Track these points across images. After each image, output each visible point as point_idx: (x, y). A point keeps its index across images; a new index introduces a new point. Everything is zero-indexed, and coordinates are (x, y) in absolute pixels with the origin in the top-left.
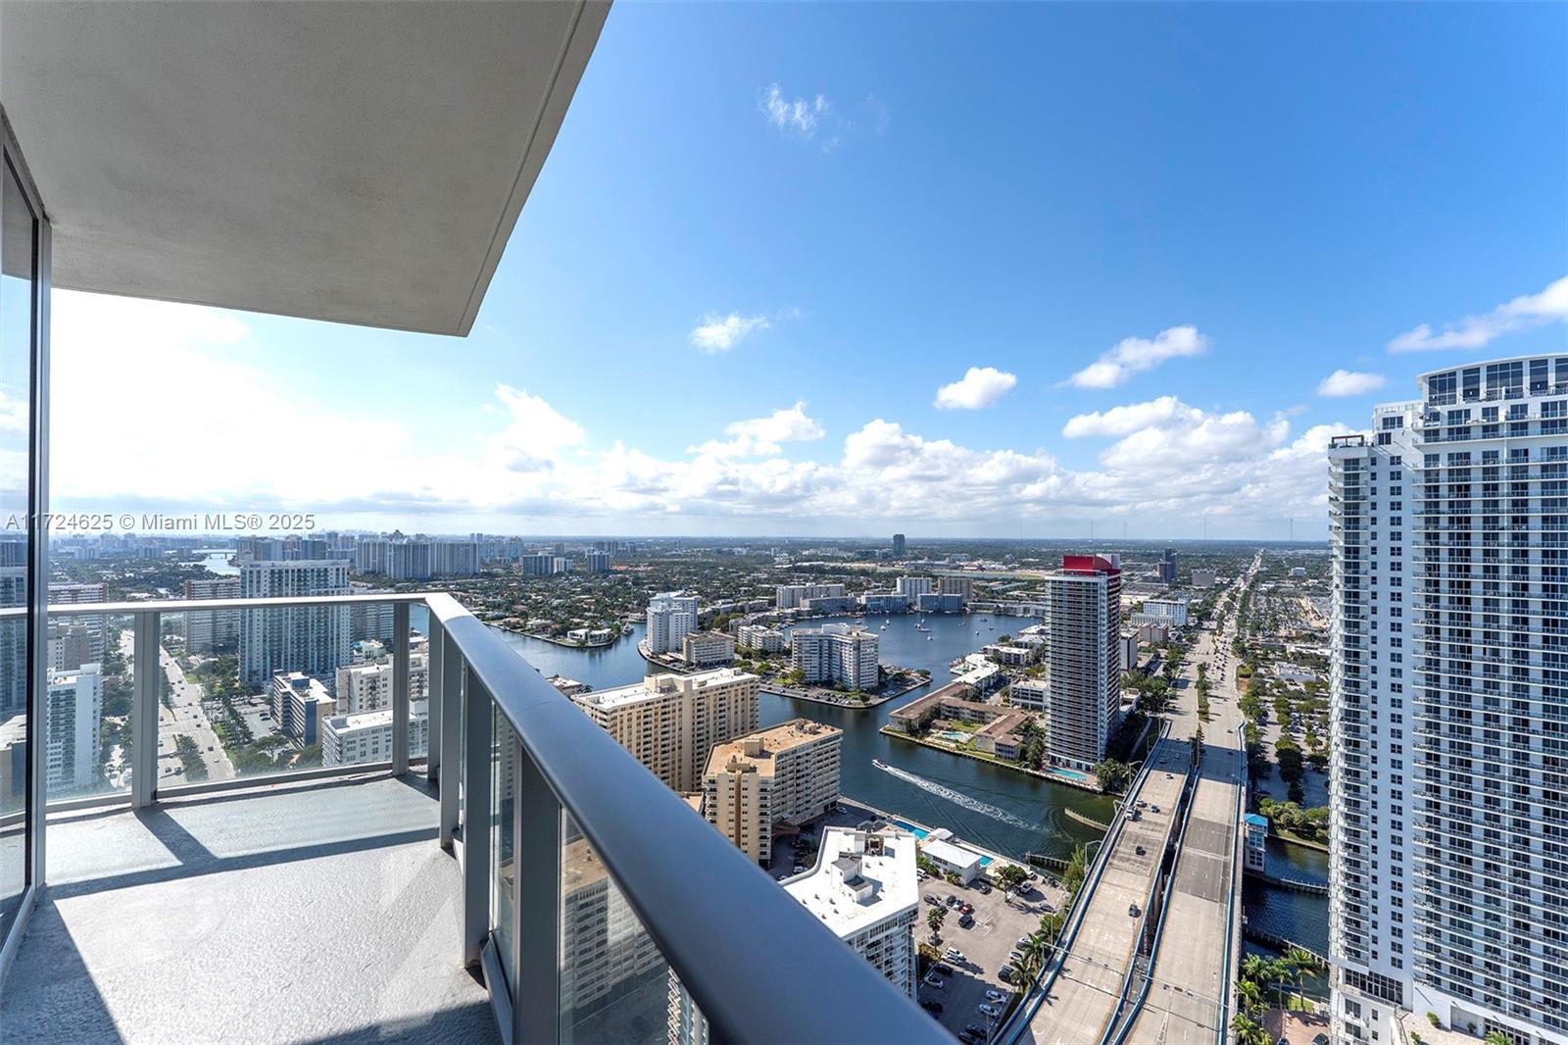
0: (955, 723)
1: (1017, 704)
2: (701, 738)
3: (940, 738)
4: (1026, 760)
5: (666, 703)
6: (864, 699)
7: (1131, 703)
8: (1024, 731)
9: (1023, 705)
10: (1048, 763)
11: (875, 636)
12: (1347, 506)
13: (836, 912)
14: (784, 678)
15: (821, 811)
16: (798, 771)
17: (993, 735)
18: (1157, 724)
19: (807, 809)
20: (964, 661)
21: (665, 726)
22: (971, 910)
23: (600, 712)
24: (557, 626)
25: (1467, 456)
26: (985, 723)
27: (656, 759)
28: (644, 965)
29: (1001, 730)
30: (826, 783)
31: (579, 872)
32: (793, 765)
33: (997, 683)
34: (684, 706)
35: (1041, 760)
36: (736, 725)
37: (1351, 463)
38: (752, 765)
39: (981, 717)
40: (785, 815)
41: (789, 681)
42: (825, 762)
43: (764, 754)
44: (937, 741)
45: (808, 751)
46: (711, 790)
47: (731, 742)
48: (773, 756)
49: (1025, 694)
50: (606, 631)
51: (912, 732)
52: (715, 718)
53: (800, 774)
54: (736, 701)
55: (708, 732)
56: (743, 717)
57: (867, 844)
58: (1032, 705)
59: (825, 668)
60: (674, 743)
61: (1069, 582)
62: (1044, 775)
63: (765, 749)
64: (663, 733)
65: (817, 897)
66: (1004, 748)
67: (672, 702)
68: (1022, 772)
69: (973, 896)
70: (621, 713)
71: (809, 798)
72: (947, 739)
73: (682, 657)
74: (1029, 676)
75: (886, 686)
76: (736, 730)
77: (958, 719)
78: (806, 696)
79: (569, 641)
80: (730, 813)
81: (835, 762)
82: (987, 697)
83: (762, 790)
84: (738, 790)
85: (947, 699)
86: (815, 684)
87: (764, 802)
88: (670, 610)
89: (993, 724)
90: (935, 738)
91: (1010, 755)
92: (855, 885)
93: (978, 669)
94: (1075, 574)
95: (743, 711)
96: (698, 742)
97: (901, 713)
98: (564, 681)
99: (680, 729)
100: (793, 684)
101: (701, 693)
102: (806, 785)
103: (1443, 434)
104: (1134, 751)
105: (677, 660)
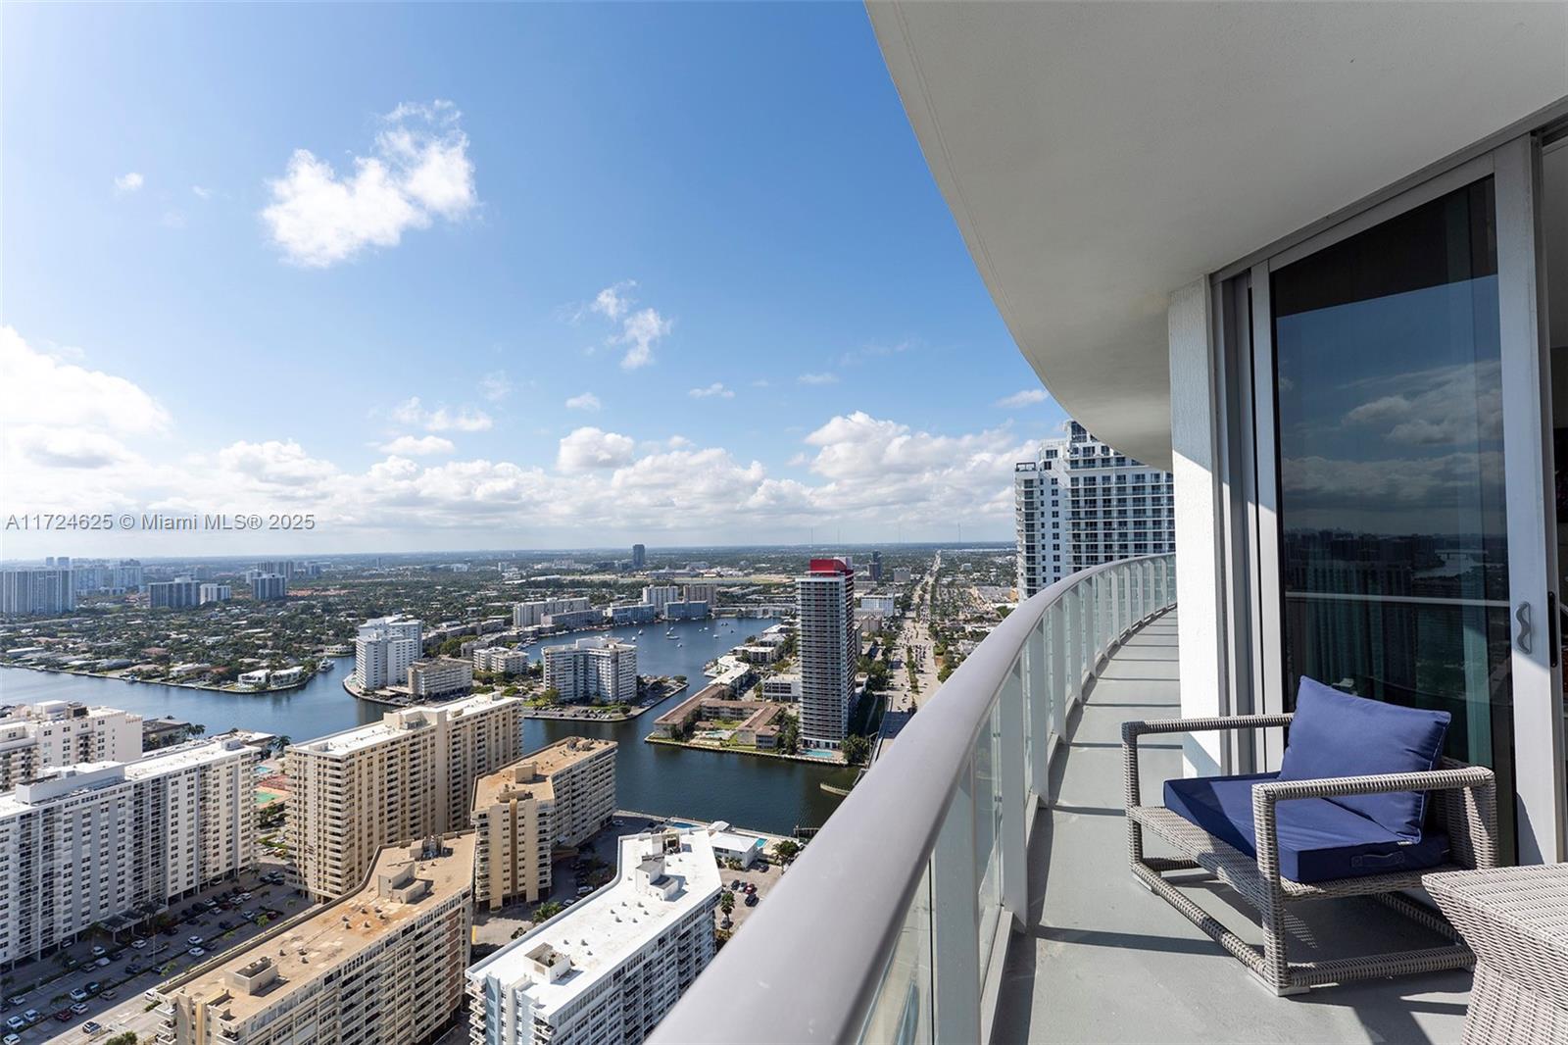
0: (716, 723)
1: (768, 698)
2: (457, 773)
3: (704, 738)
4: (783, 746)
5: (416, 740)
6: (625, 711)
7: (862, 685)
8: (778, 721)
9: (774, 698)
10: (801, 746)
11: (633, 647)
12: (1027, 514)
13: (646, 913)
14: (535, 700)
15: (597, 828)
16: (574, 791)
17: (753, 728)
18: (883, 700)
19: (583, 828)
20: (716, 663)
21: (414, 766)
22: (754, 889)
23: (331, 760)
24: (221, 670)
25: (1094, 479)
26: (743, 719)
27: (403, 805)
28: (423, 1030)
29: (760, 722)
30: (601, 800)
31: (338, 944)
32: (569, 784)
33: (748, 681)
34: (436, 741)
35: (795, 745)
36: (497, 754)
37: (1029, 483)
38: (527, 792)
39: (739, 714)
40: (561, 839)
41: (540, 702)
42: (600, 777)
43: (537, 779)
44: (702, 742)
45: (583, 769)
46: (482, 825)
47: (497, 771)
48: (549, 780)
49: (775, 688)
50: (296, 669)
51: (677, 736)
52: (473, 750)
53: (575, 794)
54: (497, 728)
55: (465, 766)
56: (504, 744)
57: (664, 845)
58: (782, 697)
59: (581, 684)
60: (425, 784)
61: (816, 583)
62: (799, 758)
63: (538, 773)
64: (412, 774)
65: (624, 905)
66: (764, 739)
67: (422, 738)
68: (781, 758)
69: (754, 877)
70: (361, 758)
71: (585, 816)
72: (711, 739)
73: (408, 690)
74: (779, 670)
75: (645, 696)
76: (497, 760)
77: (718, 718)
78: (562, 715)
79: (241, 686)
80: (505, 846)
81: (610, 776)
82: (741, 695)
83: (540, 815)
84: (514, 818)
85: (707, 701)
86: (571, 702)
87: (543, 828)
88: (390, 637)
89: (751, 718)
90: (699, 739)
91: (769, 745)
92: (661, 884)
93: (730, 669)
94: (821, 575)
95: (504, 738)
96: (454, 778)
97: (665, 719)
98: (248, 735)
99: (433, 767)
100: (546, 705)
101: (457, 723)
102: (582, 804)
103: (1081, 464)
104: (868, 725)
105: (400, 694)
